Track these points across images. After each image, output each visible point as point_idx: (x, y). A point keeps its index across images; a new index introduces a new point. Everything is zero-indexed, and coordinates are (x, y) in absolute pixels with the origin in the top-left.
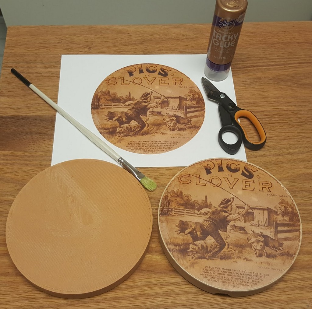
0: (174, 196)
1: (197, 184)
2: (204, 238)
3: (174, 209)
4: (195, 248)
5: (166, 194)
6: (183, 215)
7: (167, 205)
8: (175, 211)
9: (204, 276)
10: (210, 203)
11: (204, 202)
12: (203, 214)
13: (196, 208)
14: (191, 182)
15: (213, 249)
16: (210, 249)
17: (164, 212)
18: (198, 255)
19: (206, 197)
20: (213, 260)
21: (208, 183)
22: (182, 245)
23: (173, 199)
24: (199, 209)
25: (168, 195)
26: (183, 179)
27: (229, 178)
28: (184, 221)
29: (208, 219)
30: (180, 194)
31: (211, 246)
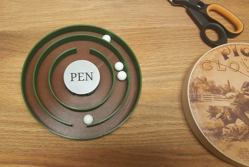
0: (199, 83)
1: (218, 70)
2: (234, 121)
3: (202, 95)
4: (228, 131)
5: (192, 81)
6: (211, 100)
7: (195, 92)
8: (204, 97)
9: (241, 157)
10: (233, 87)
11: (227, 87)
12: (229, 98)
13: (222, 93)
14: (212, 68)
15: (244, 131)
16: (241, 131)
17: (193, 99)
18: (231, 137)
19: (228, 81)
20: (246, 141)
21: (227, 68)
22: (215, 129)
23: (199, 85)
24: (224, 94)
25: (194, 82)
26: (204, 65)
27: (245, 62)
28: (213, 106)
29: (234, 103)
30: (204, 80)
31: (241, 128)
